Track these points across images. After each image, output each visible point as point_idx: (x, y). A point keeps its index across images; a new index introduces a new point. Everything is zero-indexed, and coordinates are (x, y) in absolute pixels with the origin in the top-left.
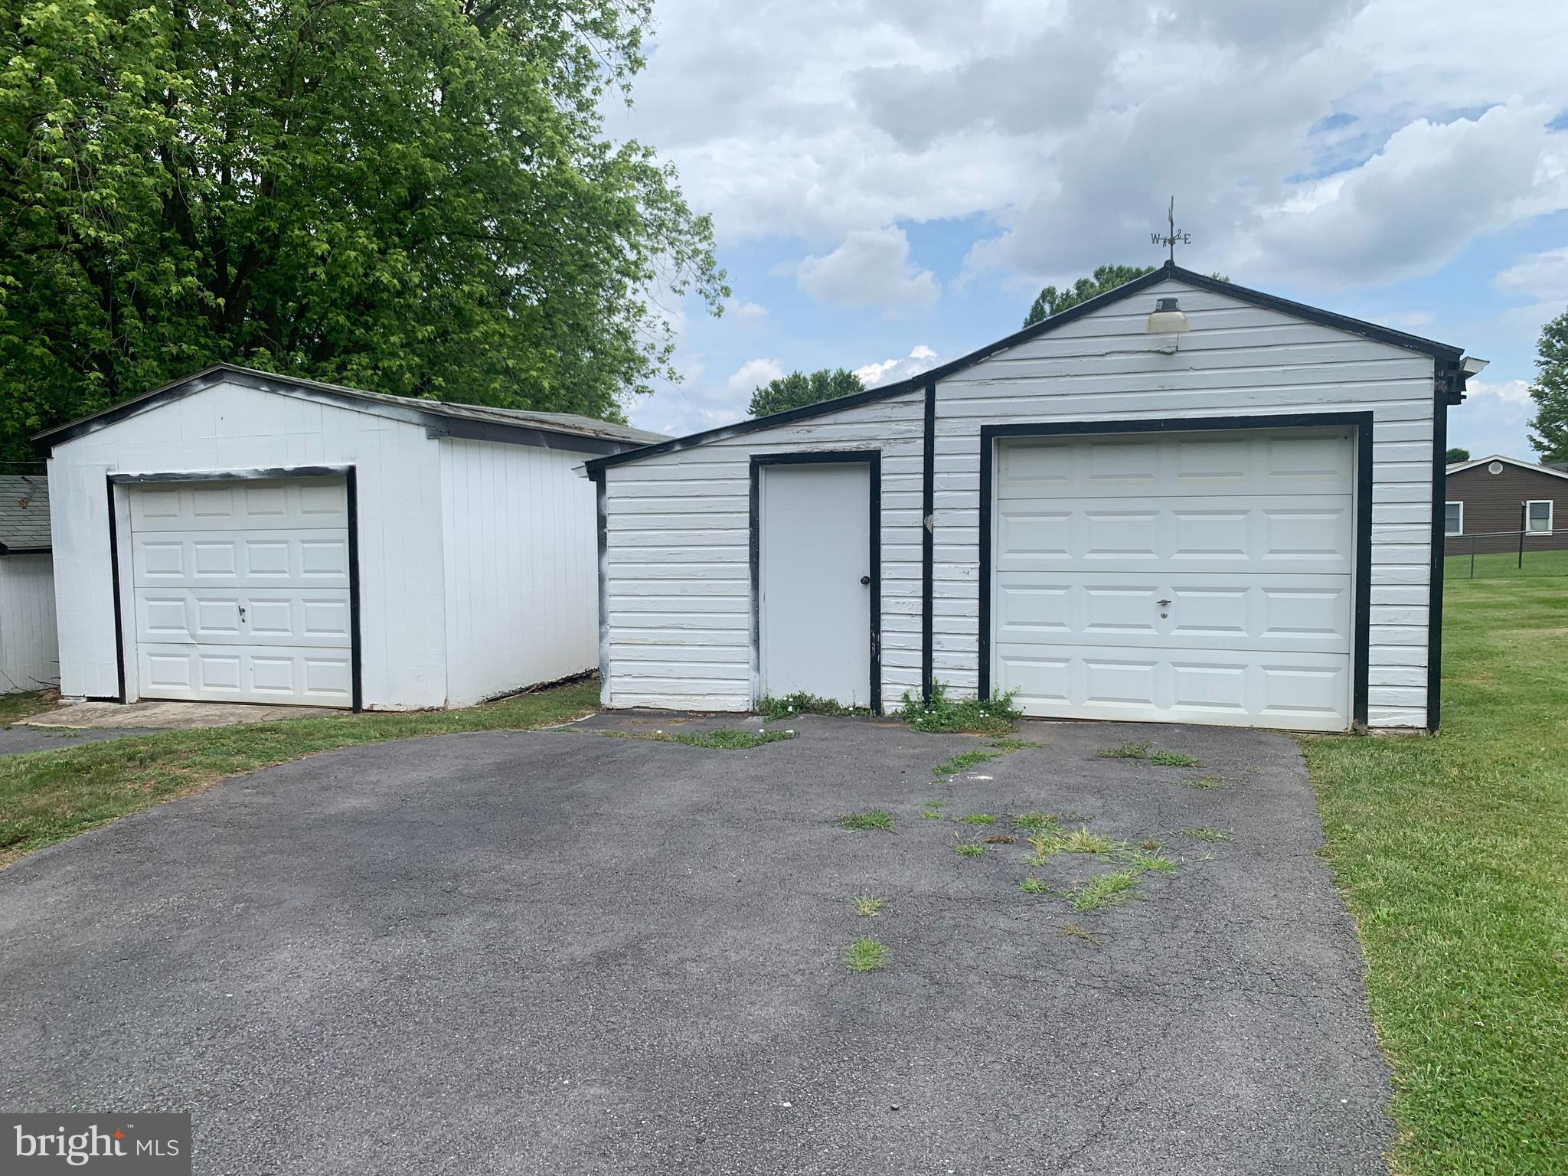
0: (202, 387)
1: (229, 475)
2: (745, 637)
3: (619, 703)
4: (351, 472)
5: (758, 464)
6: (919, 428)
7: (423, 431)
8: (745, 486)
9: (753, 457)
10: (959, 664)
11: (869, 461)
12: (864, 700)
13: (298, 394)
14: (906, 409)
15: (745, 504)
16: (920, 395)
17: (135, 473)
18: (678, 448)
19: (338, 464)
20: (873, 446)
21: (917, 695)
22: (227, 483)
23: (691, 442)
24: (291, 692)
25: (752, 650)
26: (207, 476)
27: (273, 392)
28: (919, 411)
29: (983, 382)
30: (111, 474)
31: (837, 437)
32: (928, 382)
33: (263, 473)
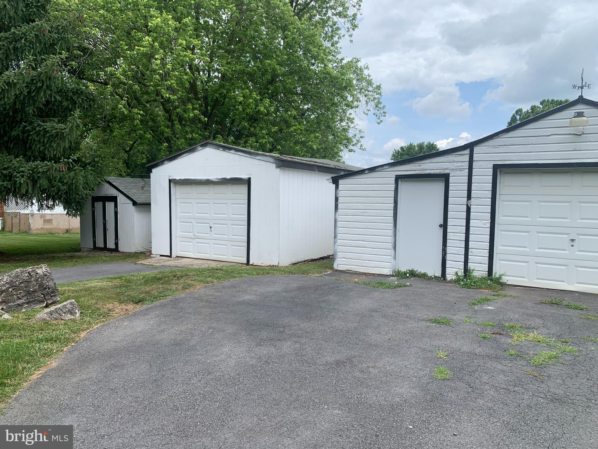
0: (200, 148)
1: (208, 180)
2: (390, 246)
3: (340, 268)
4: (250, 179)
5: (398, 178)
6: (467, 165)
7: (274, 165)
8: (393, 187)
9: (396, 176)
10: (480, 261)
11: (445, 178)
12: (439, 274)
13: (232, 151)
14: (461, 157)
15: (392, 194)
16: (467, 151)
17: (178, 178)
18: (367, 172)
19: (245, 176)
20: (446, 172)
21: (461, 273)
22: (208, 182)
23: (372, 170)
24: (226, 257)
25: (393, 251)
26: (201, 180)
27: (224, 150)
28: (467, 158)
29: (495, 147)
30: (170, 178)
31: (431, 168)
32: (470, 146)
33: (220, 179)
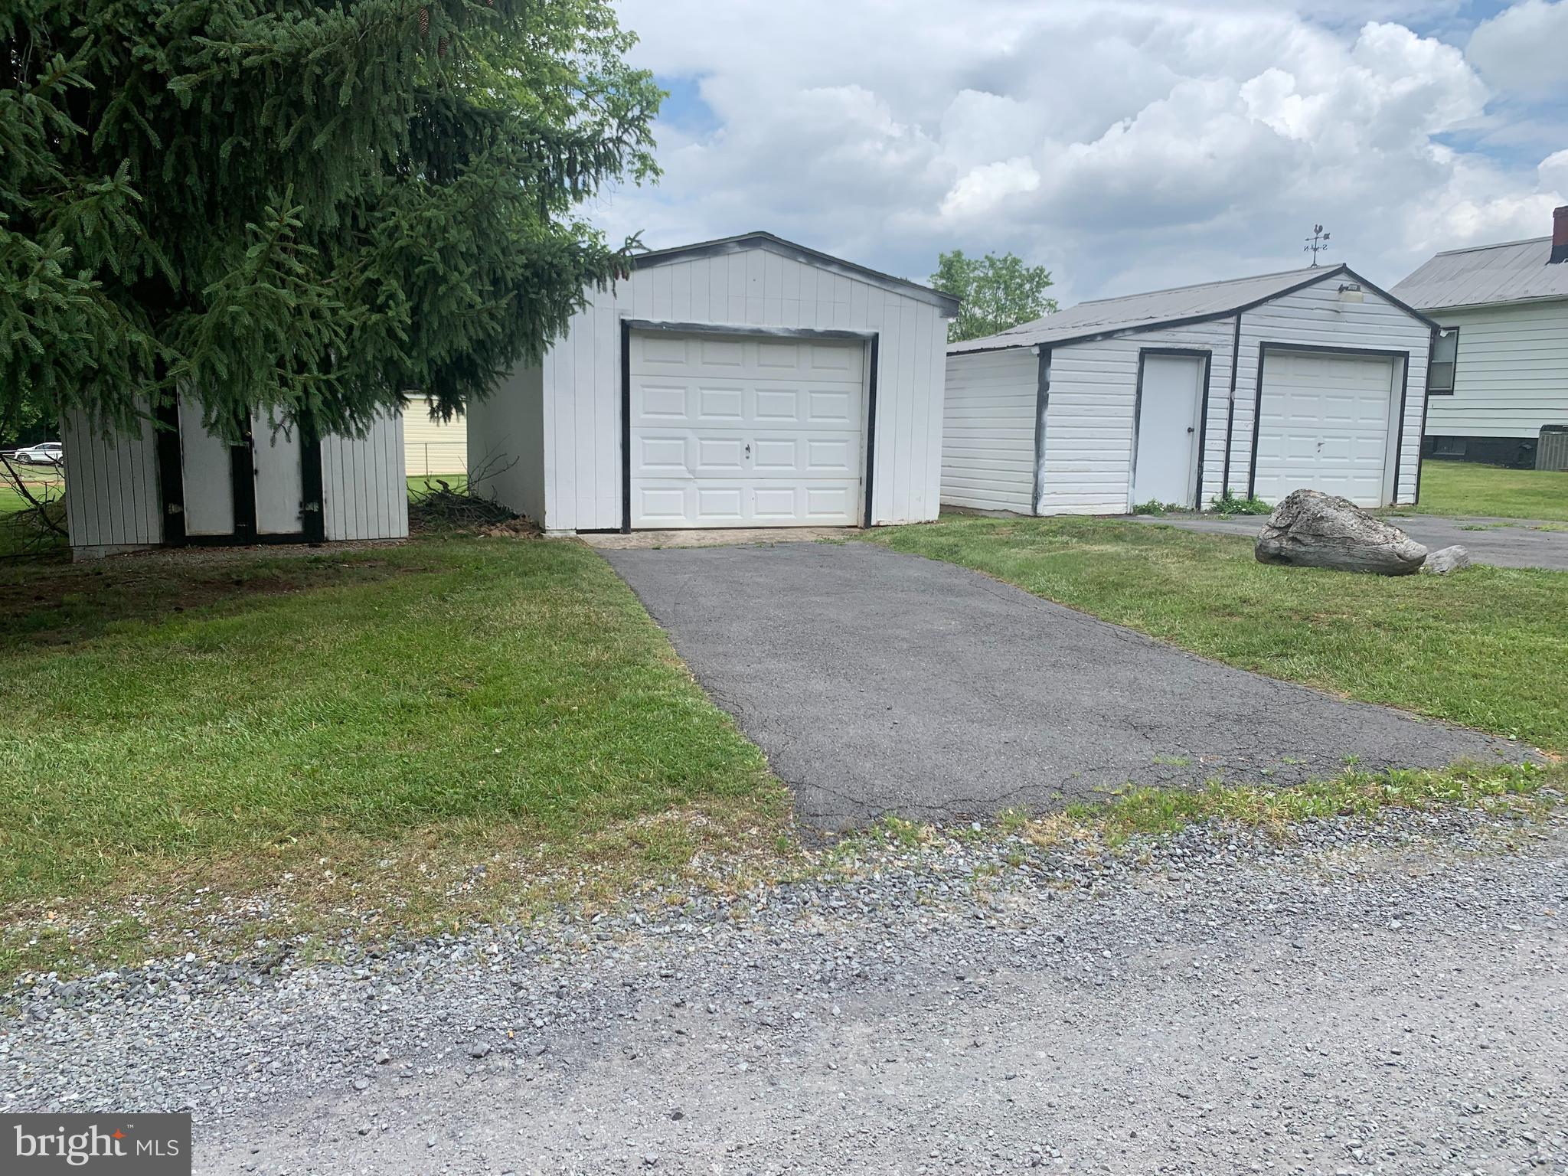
0: (738, 249)
2: (1126, 465)
4: (875, 338)
5: (1145, 354)
6: (1231, 340)
7: (937, 311)
8: (1135, 368)
9: (1142, 349)
10: (1239, 479)
11: (1203, 356)
12: (1191, 505)
13: (834, 269)
14: (1225, 327)
15: (1134, 379)
16: (1233, 320)
17: (656, 320)
18: (1099, 338)
19: (864, 330)
20: (1207, 347)
21: (1219, 498)
23: (1108, 335)
24: (792, 516)
25: (1131, 474)
26: (736, 330)
27: (809, 264)
28: (1231, 330)
29: (1261, 317)
30: (627, 318)
31: (1188, 340)
32: (1237, 312)
33: (794, 332)
